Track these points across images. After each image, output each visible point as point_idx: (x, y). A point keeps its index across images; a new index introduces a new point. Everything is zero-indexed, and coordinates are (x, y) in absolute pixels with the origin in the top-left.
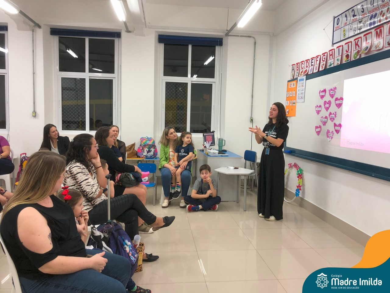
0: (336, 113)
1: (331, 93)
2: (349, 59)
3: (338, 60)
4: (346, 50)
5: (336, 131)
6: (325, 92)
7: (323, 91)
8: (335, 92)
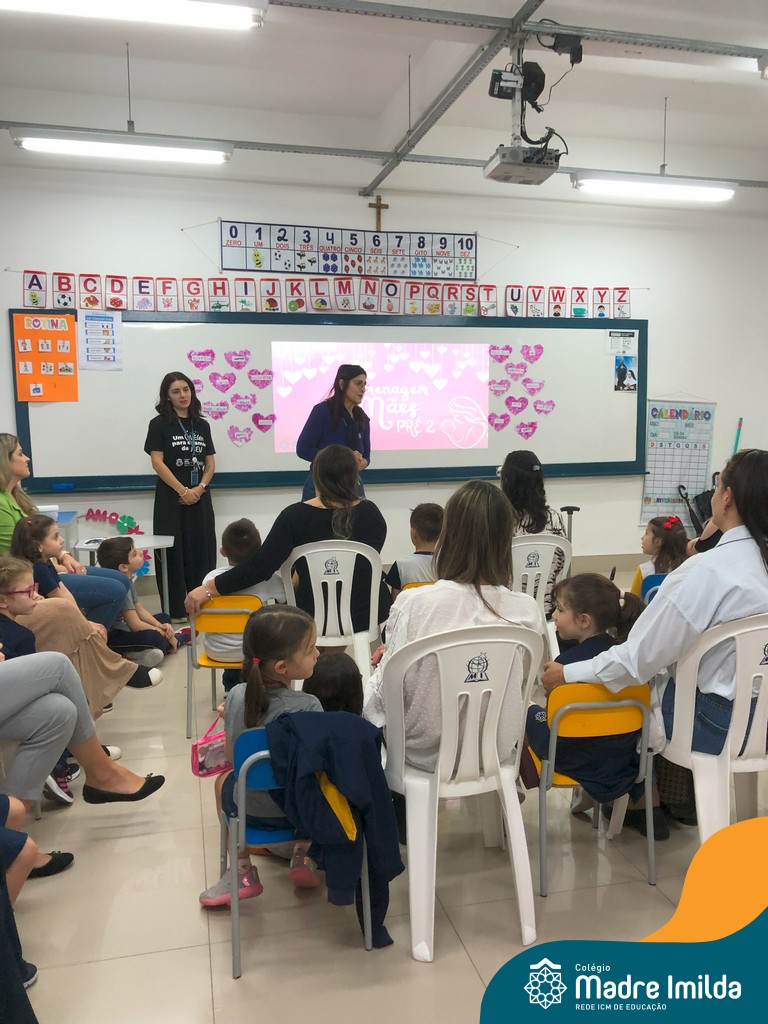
0: (254, 396)
1: (233, 360)
2: (279, 307)
3: (243, 302)
4: (268, 291)
5: (261, 427)
6: (213, 356)
7: (203, 354)
8: (247, 359)
